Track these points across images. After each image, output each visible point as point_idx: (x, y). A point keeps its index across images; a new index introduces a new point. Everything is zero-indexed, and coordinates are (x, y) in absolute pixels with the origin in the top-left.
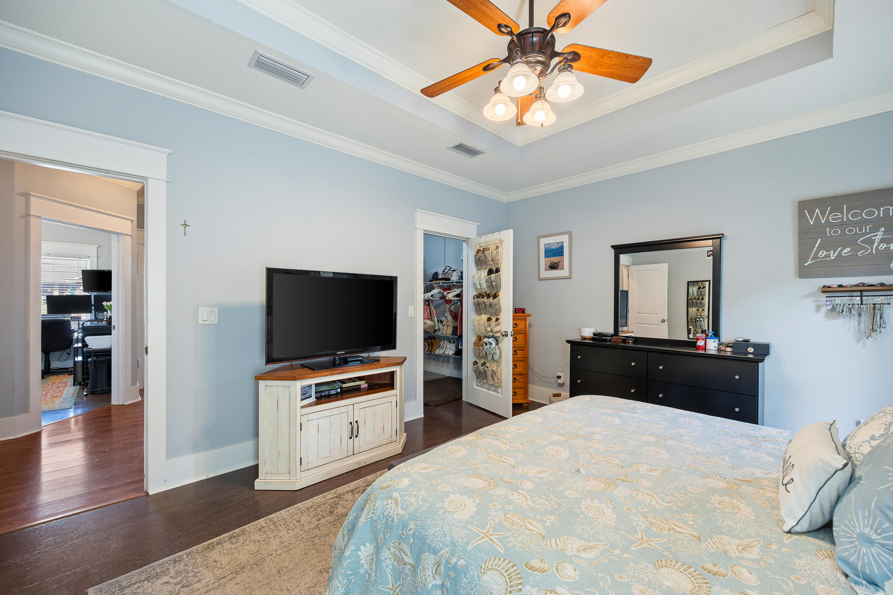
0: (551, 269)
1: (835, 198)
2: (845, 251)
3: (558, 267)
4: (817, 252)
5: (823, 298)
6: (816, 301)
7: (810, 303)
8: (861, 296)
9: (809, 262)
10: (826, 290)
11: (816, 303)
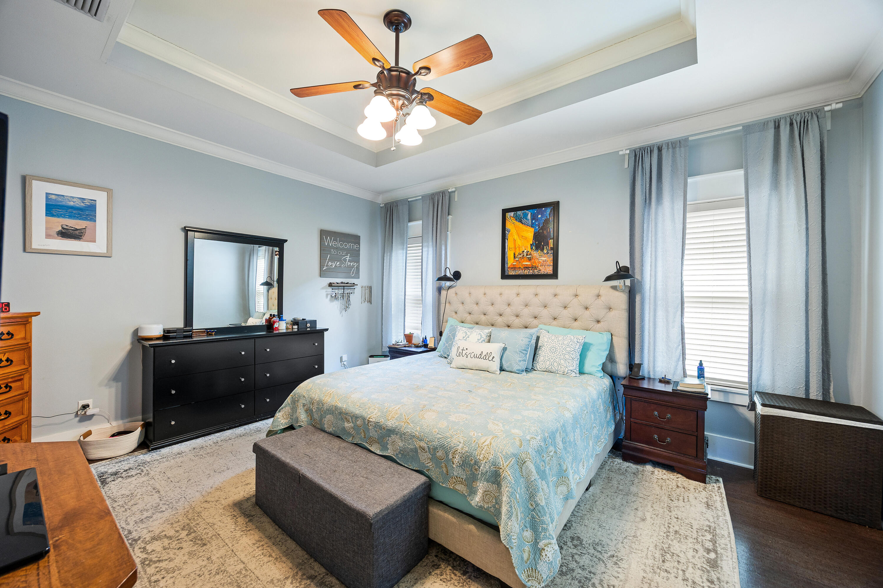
0: (62, 237)
1: (335, 233)
2: (338, 264)
3: (81, 236)
4: (328, 263)
5: (330, 290)
6: (326, 291)
7: (324, 293)
8: (344, 289)
9: (325, 268)
10: (330, 285)
11: (326, 293)
